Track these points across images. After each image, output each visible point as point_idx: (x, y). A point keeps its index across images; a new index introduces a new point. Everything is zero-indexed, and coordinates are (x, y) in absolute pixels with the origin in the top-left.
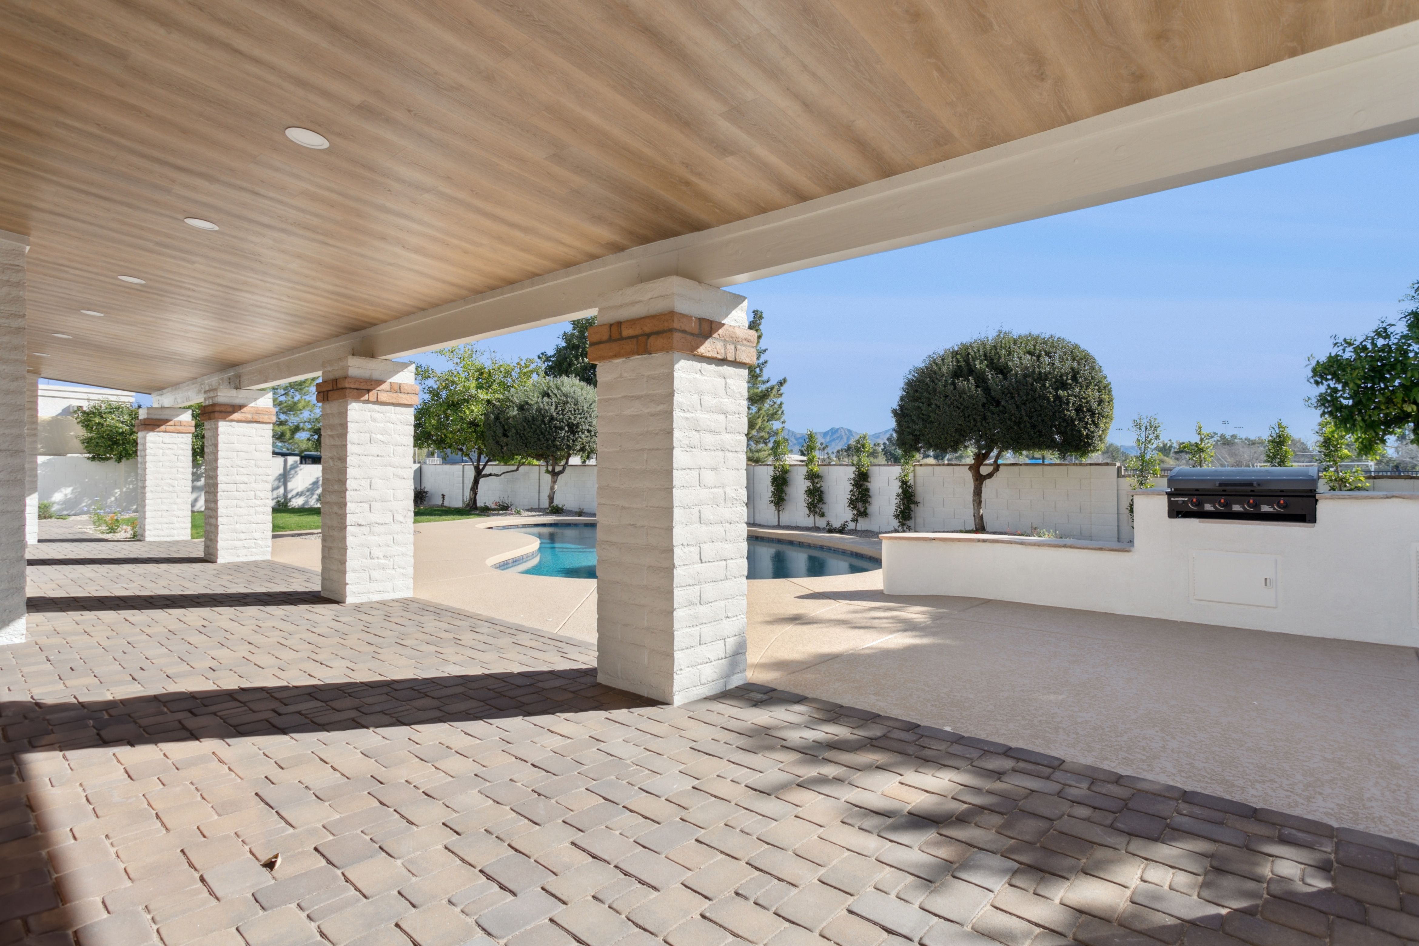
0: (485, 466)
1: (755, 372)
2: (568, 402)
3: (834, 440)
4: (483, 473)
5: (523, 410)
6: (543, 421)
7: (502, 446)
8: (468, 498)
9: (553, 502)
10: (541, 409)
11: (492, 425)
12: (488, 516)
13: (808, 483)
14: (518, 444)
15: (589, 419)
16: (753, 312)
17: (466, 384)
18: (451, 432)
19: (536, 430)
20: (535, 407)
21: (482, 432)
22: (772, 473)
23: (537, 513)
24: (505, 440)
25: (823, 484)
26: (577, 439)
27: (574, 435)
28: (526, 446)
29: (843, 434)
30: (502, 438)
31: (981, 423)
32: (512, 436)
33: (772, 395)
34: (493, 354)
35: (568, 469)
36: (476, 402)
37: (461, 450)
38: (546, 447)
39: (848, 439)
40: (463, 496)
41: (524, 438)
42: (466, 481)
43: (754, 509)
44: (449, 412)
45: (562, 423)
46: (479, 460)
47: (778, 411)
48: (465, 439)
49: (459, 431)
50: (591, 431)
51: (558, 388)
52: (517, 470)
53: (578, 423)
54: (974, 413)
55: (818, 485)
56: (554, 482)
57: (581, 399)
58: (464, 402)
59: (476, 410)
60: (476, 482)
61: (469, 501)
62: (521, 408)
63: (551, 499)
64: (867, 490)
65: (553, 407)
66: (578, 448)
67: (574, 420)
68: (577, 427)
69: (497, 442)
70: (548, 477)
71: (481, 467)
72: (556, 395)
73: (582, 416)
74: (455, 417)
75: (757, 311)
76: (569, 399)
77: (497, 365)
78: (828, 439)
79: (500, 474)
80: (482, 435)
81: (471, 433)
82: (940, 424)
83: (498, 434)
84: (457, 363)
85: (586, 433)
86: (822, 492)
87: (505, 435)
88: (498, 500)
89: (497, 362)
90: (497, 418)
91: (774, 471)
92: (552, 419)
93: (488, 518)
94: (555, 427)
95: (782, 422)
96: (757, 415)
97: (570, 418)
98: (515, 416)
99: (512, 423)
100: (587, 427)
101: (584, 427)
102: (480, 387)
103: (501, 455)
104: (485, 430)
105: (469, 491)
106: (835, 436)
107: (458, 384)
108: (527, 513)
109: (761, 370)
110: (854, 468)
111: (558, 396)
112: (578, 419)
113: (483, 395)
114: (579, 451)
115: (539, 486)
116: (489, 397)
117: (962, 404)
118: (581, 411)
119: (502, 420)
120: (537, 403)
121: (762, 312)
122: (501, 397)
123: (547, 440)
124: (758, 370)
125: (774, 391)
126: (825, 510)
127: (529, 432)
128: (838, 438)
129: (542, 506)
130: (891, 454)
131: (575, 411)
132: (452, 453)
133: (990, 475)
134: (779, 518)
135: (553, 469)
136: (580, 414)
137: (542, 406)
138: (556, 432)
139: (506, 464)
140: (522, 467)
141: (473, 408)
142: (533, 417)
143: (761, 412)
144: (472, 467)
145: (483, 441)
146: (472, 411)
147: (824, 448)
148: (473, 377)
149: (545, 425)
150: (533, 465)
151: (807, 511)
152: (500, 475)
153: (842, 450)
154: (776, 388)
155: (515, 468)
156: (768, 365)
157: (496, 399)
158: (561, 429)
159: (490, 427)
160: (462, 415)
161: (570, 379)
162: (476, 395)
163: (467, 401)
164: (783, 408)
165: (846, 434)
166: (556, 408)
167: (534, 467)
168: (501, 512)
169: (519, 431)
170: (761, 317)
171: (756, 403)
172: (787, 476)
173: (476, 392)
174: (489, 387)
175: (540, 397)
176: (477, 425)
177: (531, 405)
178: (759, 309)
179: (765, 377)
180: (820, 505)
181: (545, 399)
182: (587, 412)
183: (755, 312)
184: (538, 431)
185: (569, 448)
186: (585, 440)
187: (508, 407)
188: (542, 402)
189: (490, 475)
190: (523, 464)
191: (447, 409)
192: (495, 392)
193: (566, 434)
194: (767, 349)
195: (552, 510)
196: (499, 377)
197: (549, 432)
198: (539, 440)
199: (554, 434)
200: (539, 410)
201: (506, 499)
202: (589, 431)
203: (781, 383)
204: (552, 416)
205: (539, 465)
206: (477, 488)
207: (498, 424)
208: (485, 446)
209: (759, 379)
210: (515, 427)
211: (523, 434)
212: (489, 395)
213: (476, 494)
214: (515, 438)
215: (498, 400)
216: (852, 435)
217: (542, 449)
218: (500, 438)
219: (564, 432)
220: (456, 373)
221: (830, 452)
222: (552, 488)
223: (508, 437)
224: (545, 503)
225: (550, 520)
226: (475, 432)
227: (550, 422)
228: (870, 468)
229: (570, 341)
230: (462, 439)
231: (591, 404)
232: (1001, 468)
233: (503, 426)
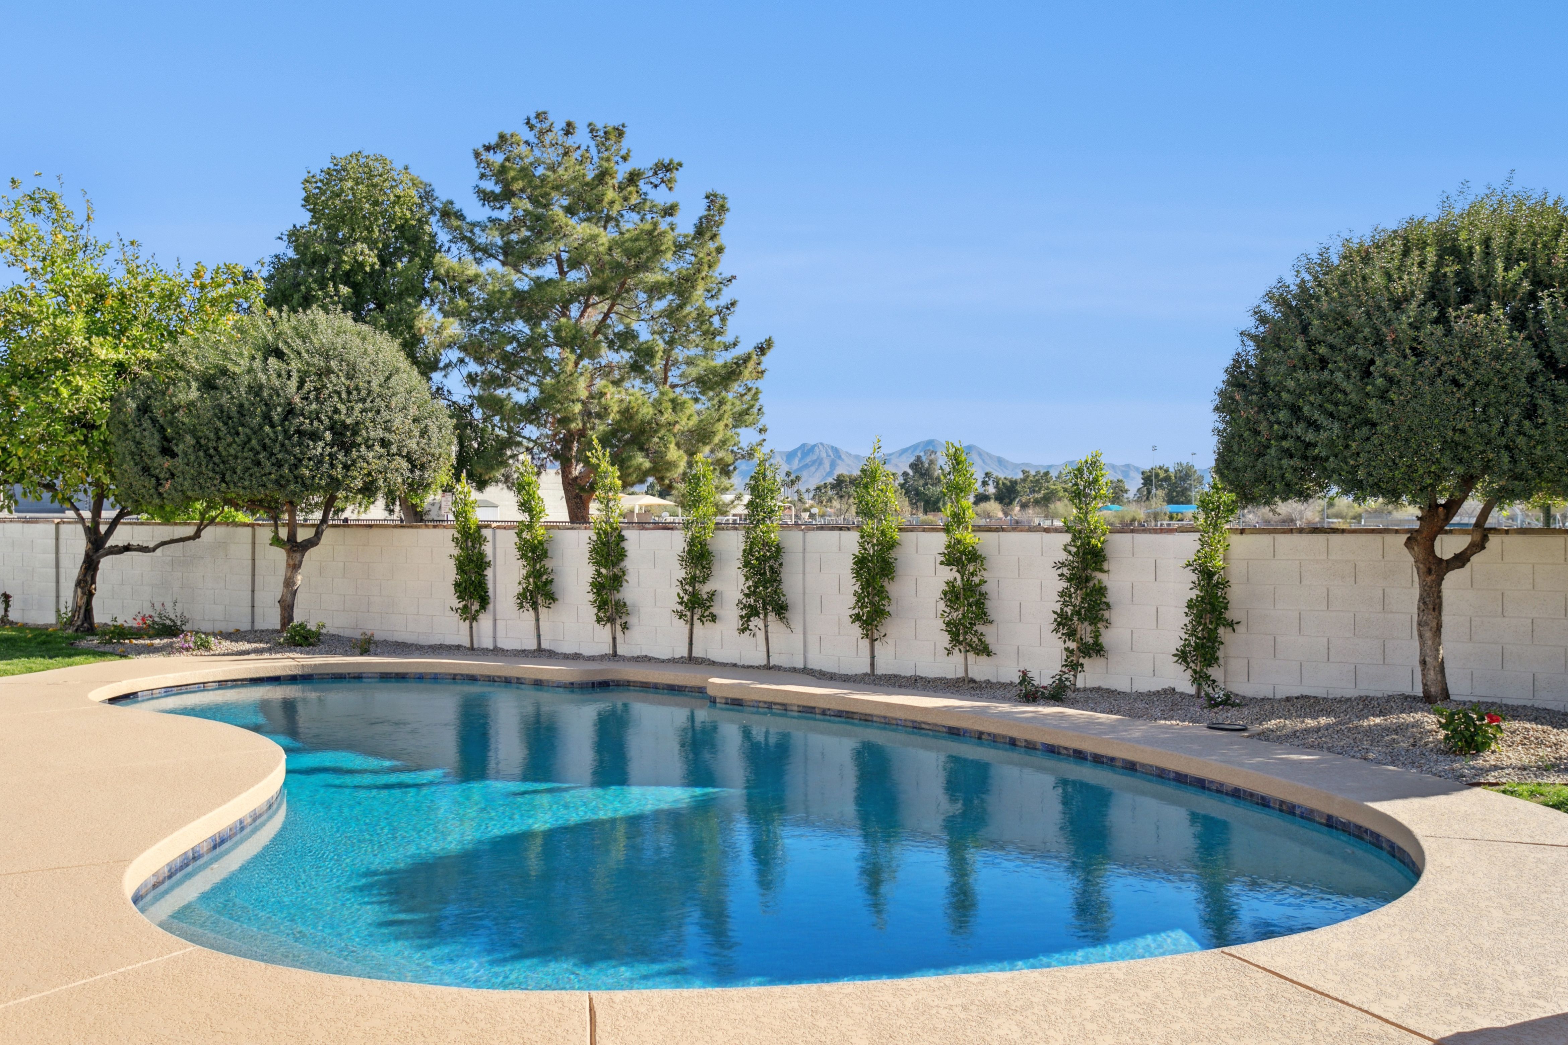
0: (114, 524)
1: (711, 324)
2: (329, 371)
3: (806, 466)
4: (110, 543)
5: (215, 388)
6: (267, 418)
7: (158, 479)
8: (70, 604)
9: (291, 619)
10: (261, 387)
11: (131, 426)
12: (123, 655)
13: (950, 574)
14: (200, 473)
15: (385, 414)
16: (707, 197)
17: (58, 321)
18: (22, 442)
19: (250, 440)
20: (246, 379)
21: (105, 442)
22: (856, 550)
23: (254, 645)
24: (167, 463)
25: (986, 575)
26: (354, 462)
27: (347, 452)
28: (223, 480)
29: (824, 455)
30: (159, 460)
31: (1519, 424)
32: (185, 453)
33: (746, 373)
34: (130, 250)
35: (328, 535)
36: (88, 367)
37: (50, 487)
38: (277, 482)
39: (833, 465)
40: (58, 597)
41: (216, 459)
42: (65, 562)
43: (804, 634)
44: (14, 391)
45: (316, 423)
46: (97, 511)
47: (752, 406)
48: (61, 460)
49: (42, 440)
50: (390, 443)
51: (304, 338)
52: (197, 535)
53: (357, 423)
54: (1503, 397)
55: (976, 580)
56: (295, 567)
57: (363, 364)
58: (57, 368)
59: (86, 388)
60: (90, 566)
61: (74, 612)
62: (208, 384)
63: (287, 607)
64: (1101, 591)
65: (293, 383)
66: (359, 484)
67: (348, 415)
68: (355, 433)
69: (146, 470)
70: (280, 555)
71: (103, 529)
72: (299, 353)
73: (368, 405)
74: (31, 403)
75: (715, 196)
76: (334, 364)
77: (139, 279)
78: (795, 464)
79: (151, 545)
80: (105, 451)
81: (74, 446)
82: (1396, 428)
83: (146, 447)
84: (35, 271)
85: (377, 448)
86: (983, 595)
87: (167, 451)
88: (148, 612)
89: (142, 269)
90: (144, 409)
91: (861, 545)
92: (290, 412)
93: (124, 662)
94: (298, 432)
95: (761, 431)
96: (716, 415)
97: (336, 411)
98: (192, 403)
99: (186, 420)
100: (380, 433)
101: (372, 434)
102: (95, 329)
103: (157, 501)
104: (113, 438)
105: (73, 585)
106: (808, 460)
107: (38, 323)
108: (227, 645)
109: (723, 320)
110: (1067, 538)
111: (305, 355)
112: (356, 412)
113: (103, 351)
114: (360, 491)
115: (253, 575)
116: (121, 355)
117: (1469, 376)
118: (364, 393)
119: (158, 413)
120: (250, 371)
121: (724, 198)
122: (154, 355)
123: (279, 465)
124: (716, 320)
125: (751, 365)
126: (989, 639)
127: (229, 445)
128: (814, 462)
129: (260, 625)
130: (918, 493)
131: (349, 393)
132: (25, 494)
133: (1461, 560)
134: (873, 657)
135: (292, 536)
136: (363, 400)
137: (263, 378)
138: (300, 444)
139: (167, 521)
140: (209, 528)
141: (78, 381)
142: (241, 406)
143: (724, 408)
144: (80, 528)
145: (109, 464)
146: (77, 390)
147: (793, 482)
148: (79, 305)
149: (273, 426)
150: (236, 524)
151: (945, 639)
152: (154, 549)
153: (825, 486)
154: (755, 357)
155: (190, 531)
156: (737, 309)
157: (142, 361)
158: (315, 436)
159: (127, 431)
160: (50, 399)
161: (331, 316)
162: (85, 348)
163: (63, 365)
164: (761, 402)
165: (828, 455)
166: (300, 387)
167: (240, 529)
168: (157, 642)
169: (203, 442)
170: (723, 209)
171: (711, 389)
172: (893, 554)
173: (86, 343)
174: (122, 332)
175: (259, 355)
176: (92, 427)
177: (234, 376)
178: (720, 192)
179: (728, 337)
180: (979, 628)
181: (272, 361)
182: (380, 395)
183: (711, 198)
184: (254, 442)
185: (335, 484)
186: (376, 464)
187: (173, 381)
188: (265, 370)
189: (127, 548)
190: (212, 521)
191: (8, 385)
192: (137, 343)
193: (328, 449)
194: (734, 277)
195: (293, 637)
196: (146, 309)
197: (283, 445)
198: (258, 464)
199: (297, 450)
200: (256, 390)
201: (169, 606)
202: (384, 443)
203: (762, 349)
204: (290, 404)
205: (252, 525)
206: (93, 582)
207: (147, 423)
208: (113, 477)
209: (718, 339)
210: (193, 432)
211: (216, 449)
212: (122, 350)
213: (90, 595)
214: (192, 458)
215: (147, 364)
216: (840, 457)
217: (264, 486)
218: (151, 458)
219: (321, 444)
220: (30, 294)
221: (803, 490)
222: (289, 583)
223: (174, 455)
224: (271, 619)
225: (290, 667)
226: (85, 442)
227: (285, 418)
228: (1109, 536)
229: (306, 247)
230: (52, 460)
231: (388, 378)
232: (1494, 541)
233: (162, 430)
